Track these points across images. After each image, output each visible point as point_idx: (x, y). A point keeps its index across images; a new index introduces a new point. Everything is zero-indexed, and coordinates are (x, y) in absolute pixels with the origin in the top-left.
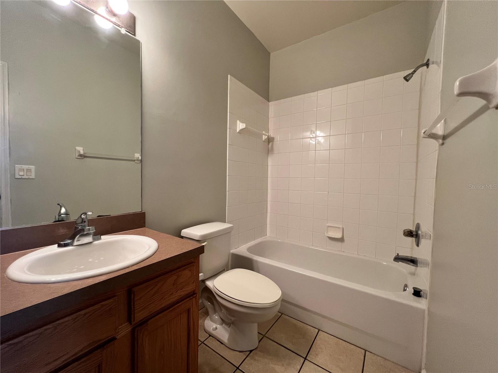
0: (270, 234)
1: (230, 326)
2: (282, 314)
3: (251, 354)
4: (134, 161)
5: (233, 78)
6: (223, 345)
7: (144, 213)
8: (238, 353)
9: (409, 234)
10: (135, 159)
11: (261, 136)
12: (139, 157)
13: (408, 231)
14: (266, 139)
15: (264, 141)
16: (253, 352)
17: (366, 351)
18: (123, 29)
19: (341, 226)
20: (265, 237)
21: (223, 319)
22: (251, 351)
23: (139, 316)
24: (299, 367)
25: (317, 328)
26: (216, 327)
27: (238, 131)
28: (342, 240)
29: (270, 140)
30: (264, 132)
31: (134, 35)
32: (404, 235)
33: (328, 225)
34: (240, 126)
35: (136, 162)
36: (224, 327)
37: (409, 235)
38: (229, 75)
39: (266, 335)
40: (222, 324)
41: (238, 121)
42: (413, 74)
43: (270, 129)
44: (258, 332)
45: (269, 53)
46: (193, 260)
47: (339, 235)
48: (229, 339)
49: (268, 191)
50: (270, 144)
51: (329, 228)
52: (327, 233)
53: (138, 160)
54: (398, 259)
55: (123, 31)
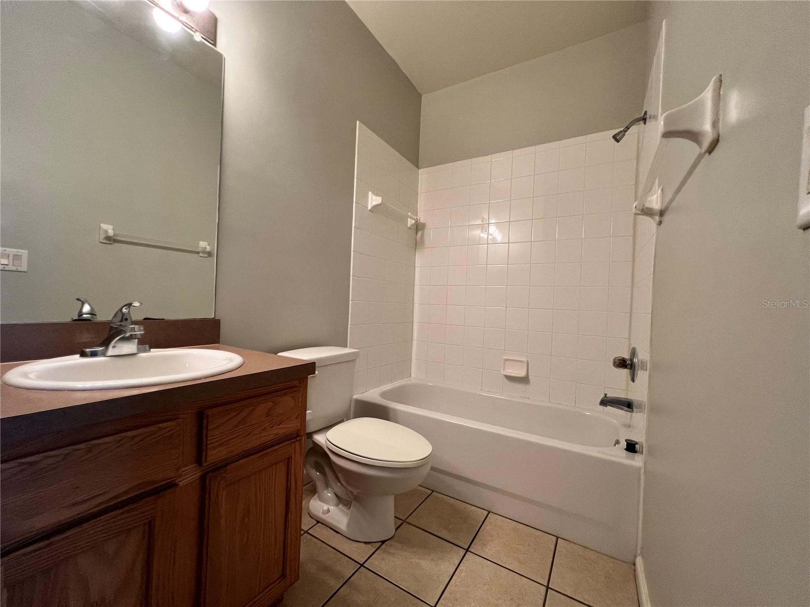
0: (416, 375)
1: (350, 508)
2: (433, 491)
3: (384, 546)
4: (198, 253)
5: (364, 127)
6: (339, 535)
7: (219, 321)
8: (363, 545)
9: (622, 363)
10: (200, 250)
11: (404, 219)
12: (206, 248)
13: (620, 360)
14: (411, 226)
15: (409, 228)
16: (387, 542)
17: (557, 538)
18: (197, 34)
19: (524, 359)
20: (409, 379)
21: (339, 494)
22: (383, 542)
24: (457, 562)
25: (486, 509)
26: (328, 509)
27: (369, 209)
28: (525, 380)
29: (419, 227)
30: (409, 214)
31: (215, 45)
32: (614, 365)
33: (505, 357)
34: (374, 200)
35: (201, 255)
36: (342, 511)
37: (621, 366)
38: (358, 122)
39: (407, 521)
40: (337, 505)
41: (370, 193)
42: (626, 132)
43: (418, 211)
44: (395, 517)
45: (420, 95)
46: (296, 383)
47: (522, 374)
48: (348, 525)
49: (415, 307)
50: (420, 233)
51: (507, 363)
52: (504, 369)
53: (204, 252)
54: (605, 402)
55: (198, 37)
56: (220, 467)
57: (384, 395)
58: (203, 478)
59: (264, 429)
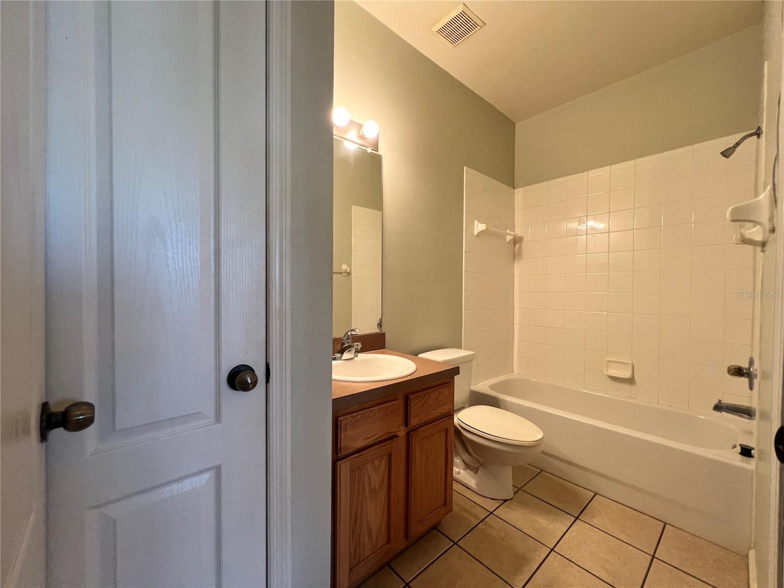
0: (517, 371)
1: (477, 472)
2: (542, 471)
3: (506, 503)
4: (342, 273)
5: (470, 170)
6: (469, 490)
8: (489, 500)
9: (738, 372)
10: (343, 271)
11: (502, 237)
12: (347, 269)
13: (735, 368)
14: (510, 240)
15: (508, 243)
16: (508, 502)
17: (665, 524)
18: (369, 148)
19: (629, 362)
20: (512, 374)
21: (467, 462)
22: (505, 501)
23: (414, 422)
24: (569, 525)
25: (593, 490)
26: (459, 471)
27: (475, 234)
28: (631, 381)
29: (517, 241)
30: (508, 231)
32: (728, 373)
33: (608, 359)
34: (479, 227)
35: (343, 274)
36: (469, 474)
37: (736, 374)
38: (465, 167)
39: (522, 489)
40: (465, 470)
41: (476, 221)
42: (736, 147)
43: (516, 226)
44: (513, 486)
45: (514, 124)
46: (448, 380)
47: (627, 374)
48: (477, 484)
49: (515, 310)
50: (517, 246)
51: (610, 364)
52: (607, 370)
53: (345, 273)
54: (718, 407)
55: (369, 150)
56: (415, 429)
57: (492, 387)
58: (408, 434)
59: (434, 409)
